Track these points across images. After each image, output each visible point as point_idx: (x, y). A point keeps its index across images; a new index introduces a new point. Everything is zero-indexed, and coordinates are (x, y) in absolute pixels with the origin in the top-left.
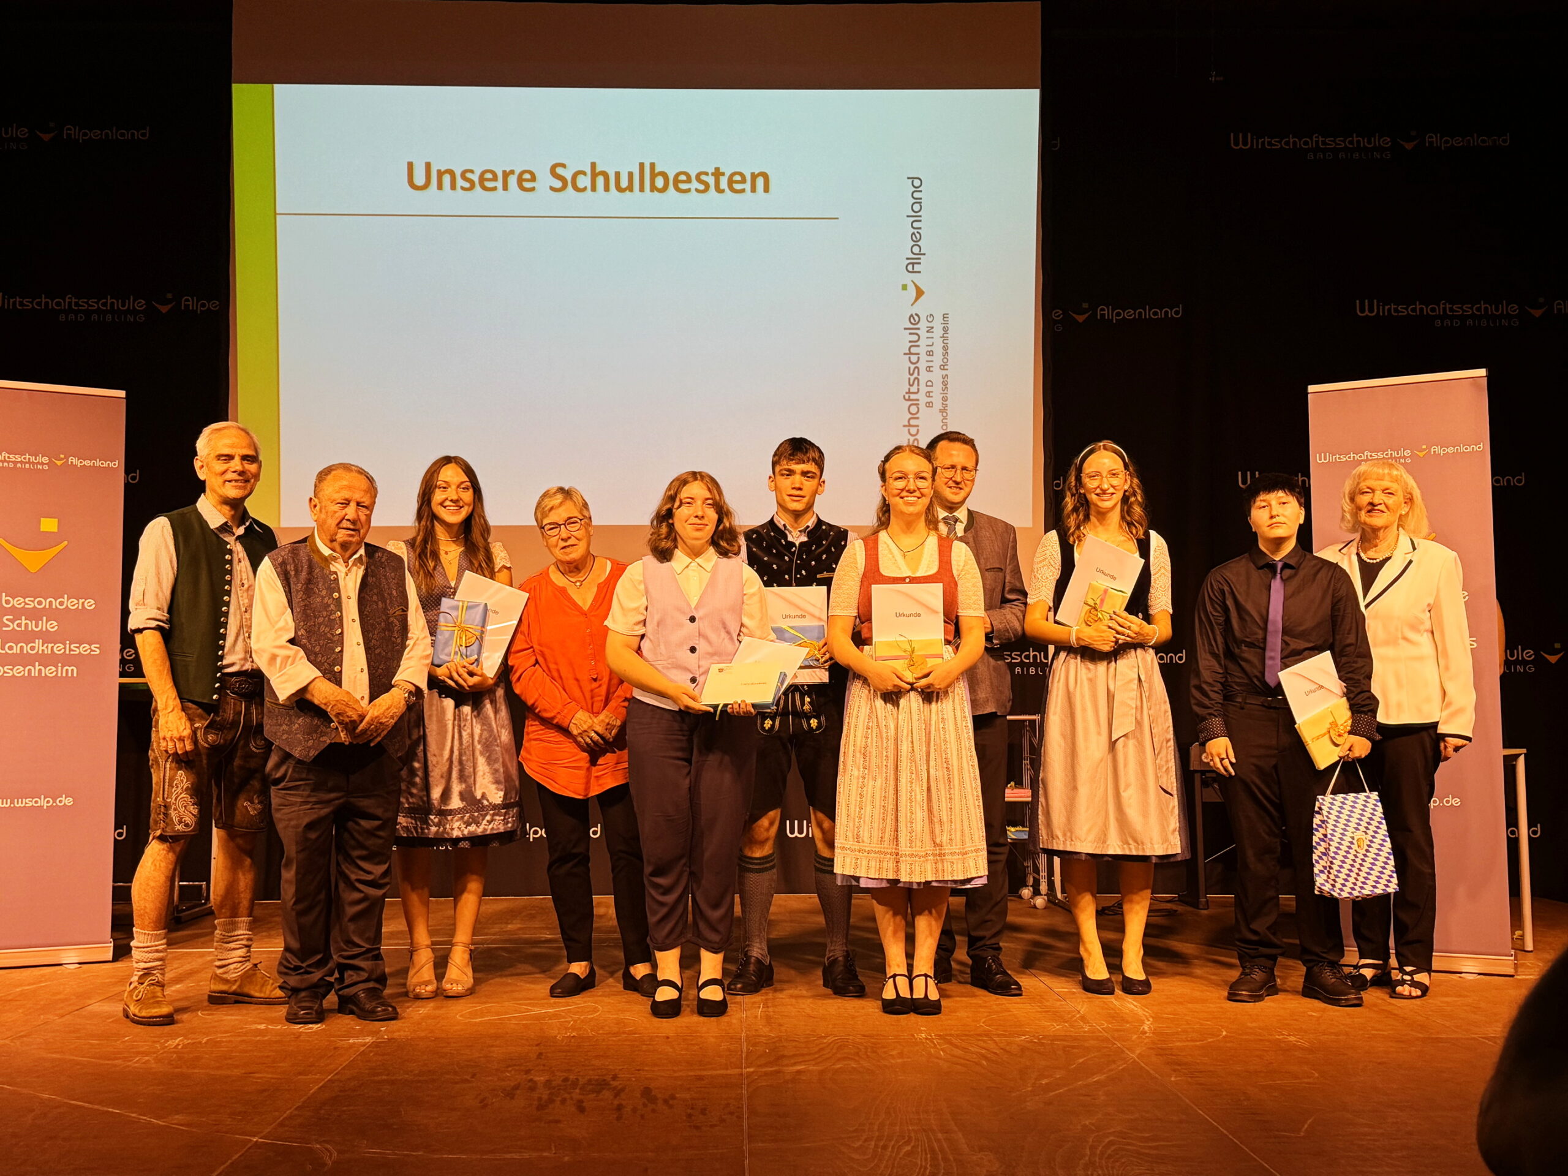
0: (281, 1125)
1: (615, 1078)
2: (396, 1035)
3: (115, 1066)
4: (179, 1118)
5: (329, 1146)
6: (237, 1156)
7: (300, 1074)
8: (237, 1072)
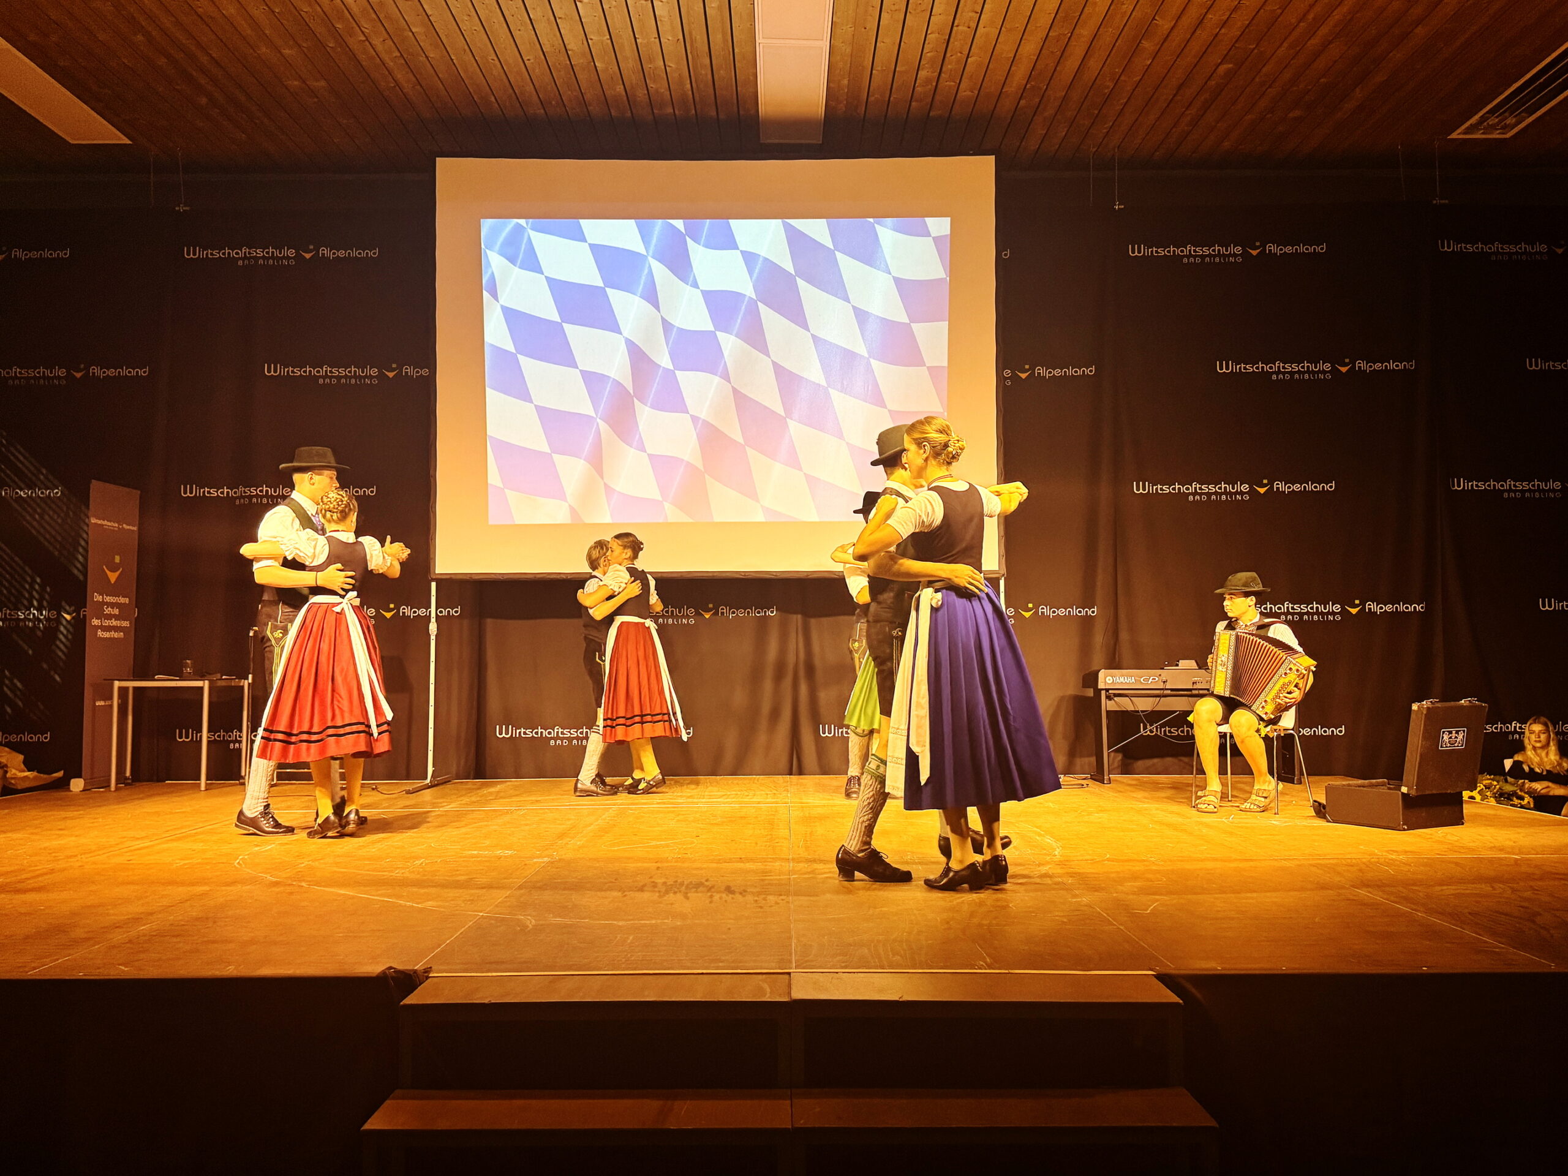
0: (497, 906)
1: (707, 881)
2: (563, 857)
3: (384, 875)
4: (430, 903)
5: (529, 918)
6: (471, 923)
7: (505, 879)
8: (463, 878)
